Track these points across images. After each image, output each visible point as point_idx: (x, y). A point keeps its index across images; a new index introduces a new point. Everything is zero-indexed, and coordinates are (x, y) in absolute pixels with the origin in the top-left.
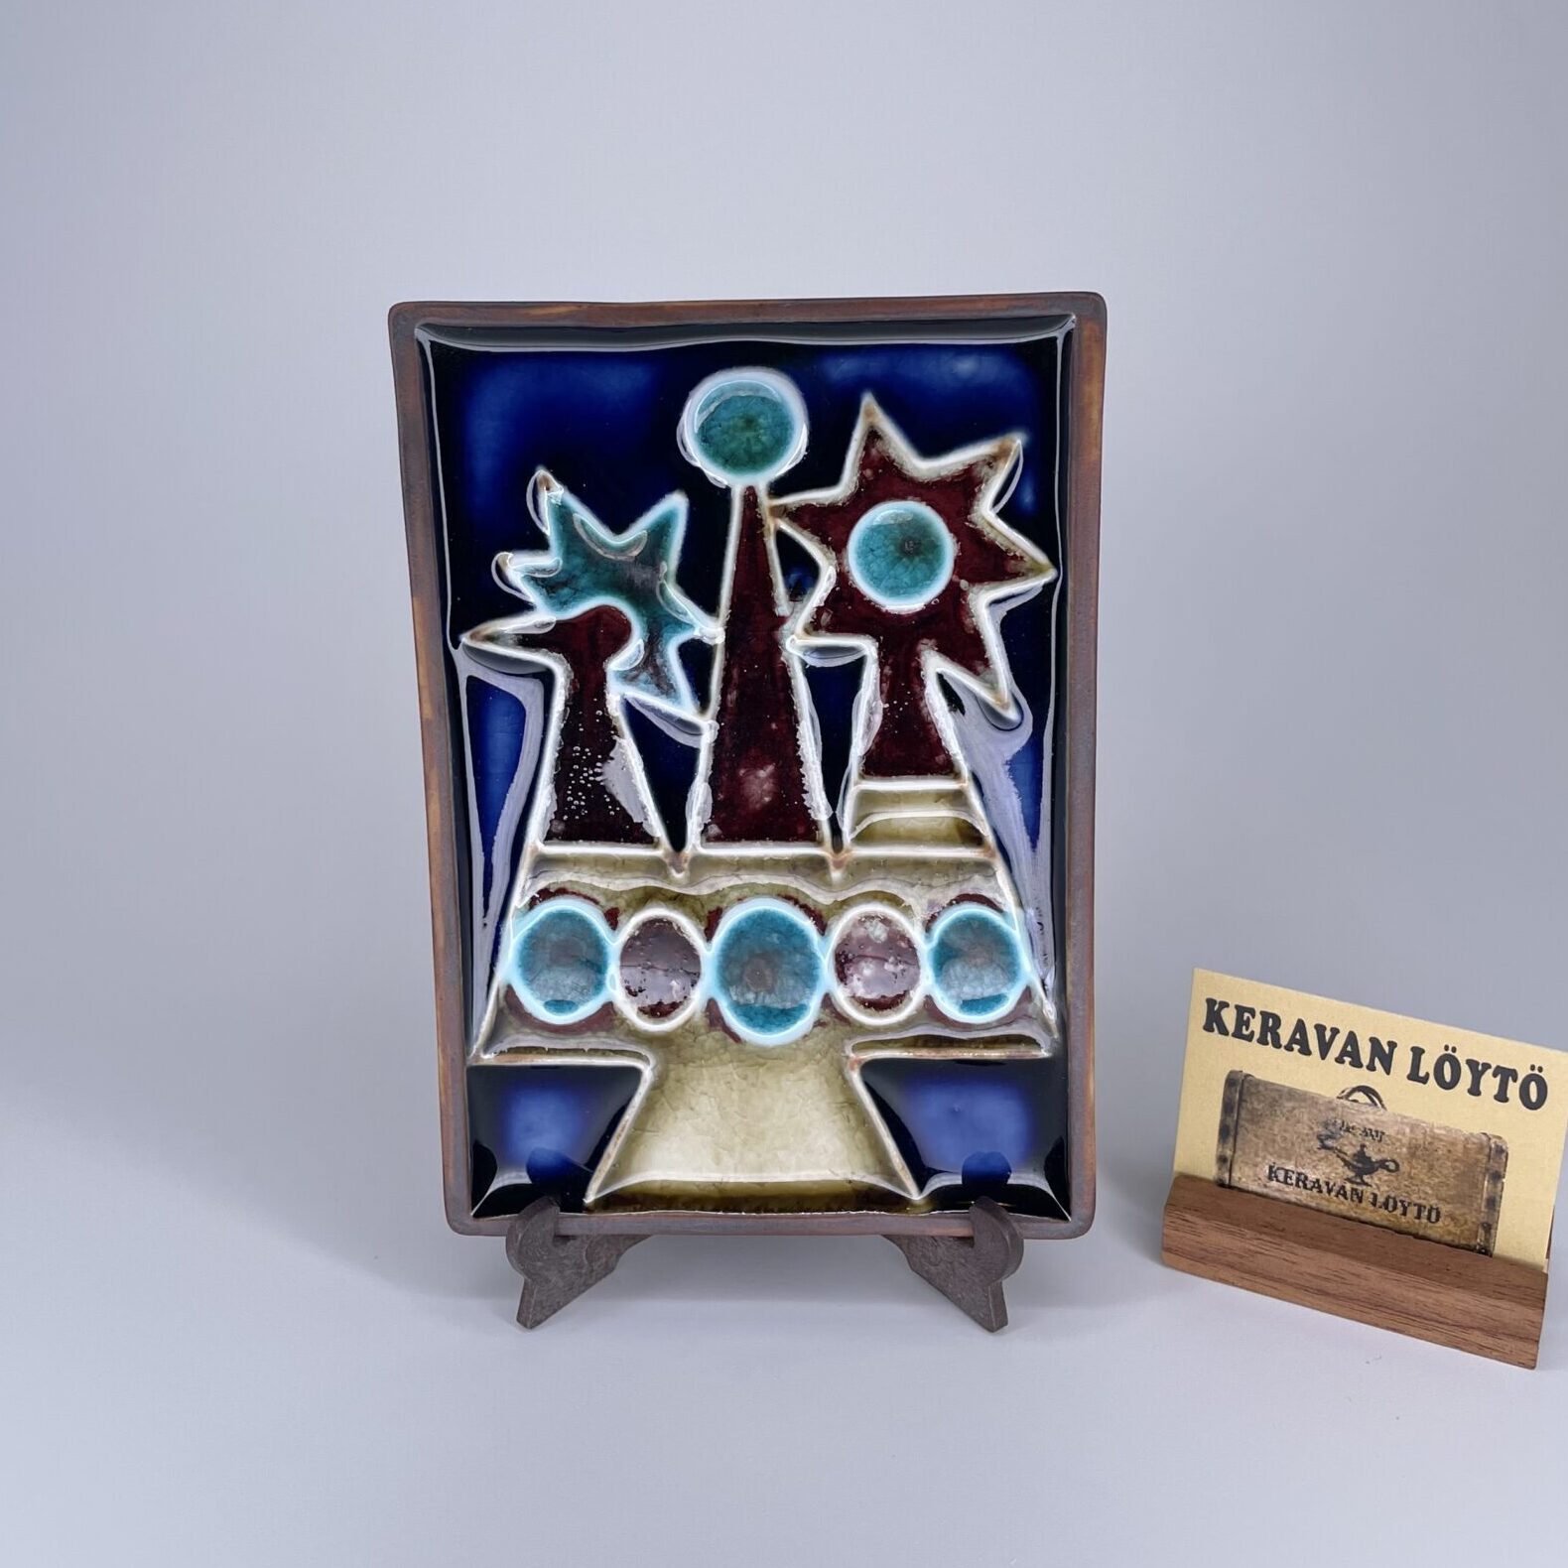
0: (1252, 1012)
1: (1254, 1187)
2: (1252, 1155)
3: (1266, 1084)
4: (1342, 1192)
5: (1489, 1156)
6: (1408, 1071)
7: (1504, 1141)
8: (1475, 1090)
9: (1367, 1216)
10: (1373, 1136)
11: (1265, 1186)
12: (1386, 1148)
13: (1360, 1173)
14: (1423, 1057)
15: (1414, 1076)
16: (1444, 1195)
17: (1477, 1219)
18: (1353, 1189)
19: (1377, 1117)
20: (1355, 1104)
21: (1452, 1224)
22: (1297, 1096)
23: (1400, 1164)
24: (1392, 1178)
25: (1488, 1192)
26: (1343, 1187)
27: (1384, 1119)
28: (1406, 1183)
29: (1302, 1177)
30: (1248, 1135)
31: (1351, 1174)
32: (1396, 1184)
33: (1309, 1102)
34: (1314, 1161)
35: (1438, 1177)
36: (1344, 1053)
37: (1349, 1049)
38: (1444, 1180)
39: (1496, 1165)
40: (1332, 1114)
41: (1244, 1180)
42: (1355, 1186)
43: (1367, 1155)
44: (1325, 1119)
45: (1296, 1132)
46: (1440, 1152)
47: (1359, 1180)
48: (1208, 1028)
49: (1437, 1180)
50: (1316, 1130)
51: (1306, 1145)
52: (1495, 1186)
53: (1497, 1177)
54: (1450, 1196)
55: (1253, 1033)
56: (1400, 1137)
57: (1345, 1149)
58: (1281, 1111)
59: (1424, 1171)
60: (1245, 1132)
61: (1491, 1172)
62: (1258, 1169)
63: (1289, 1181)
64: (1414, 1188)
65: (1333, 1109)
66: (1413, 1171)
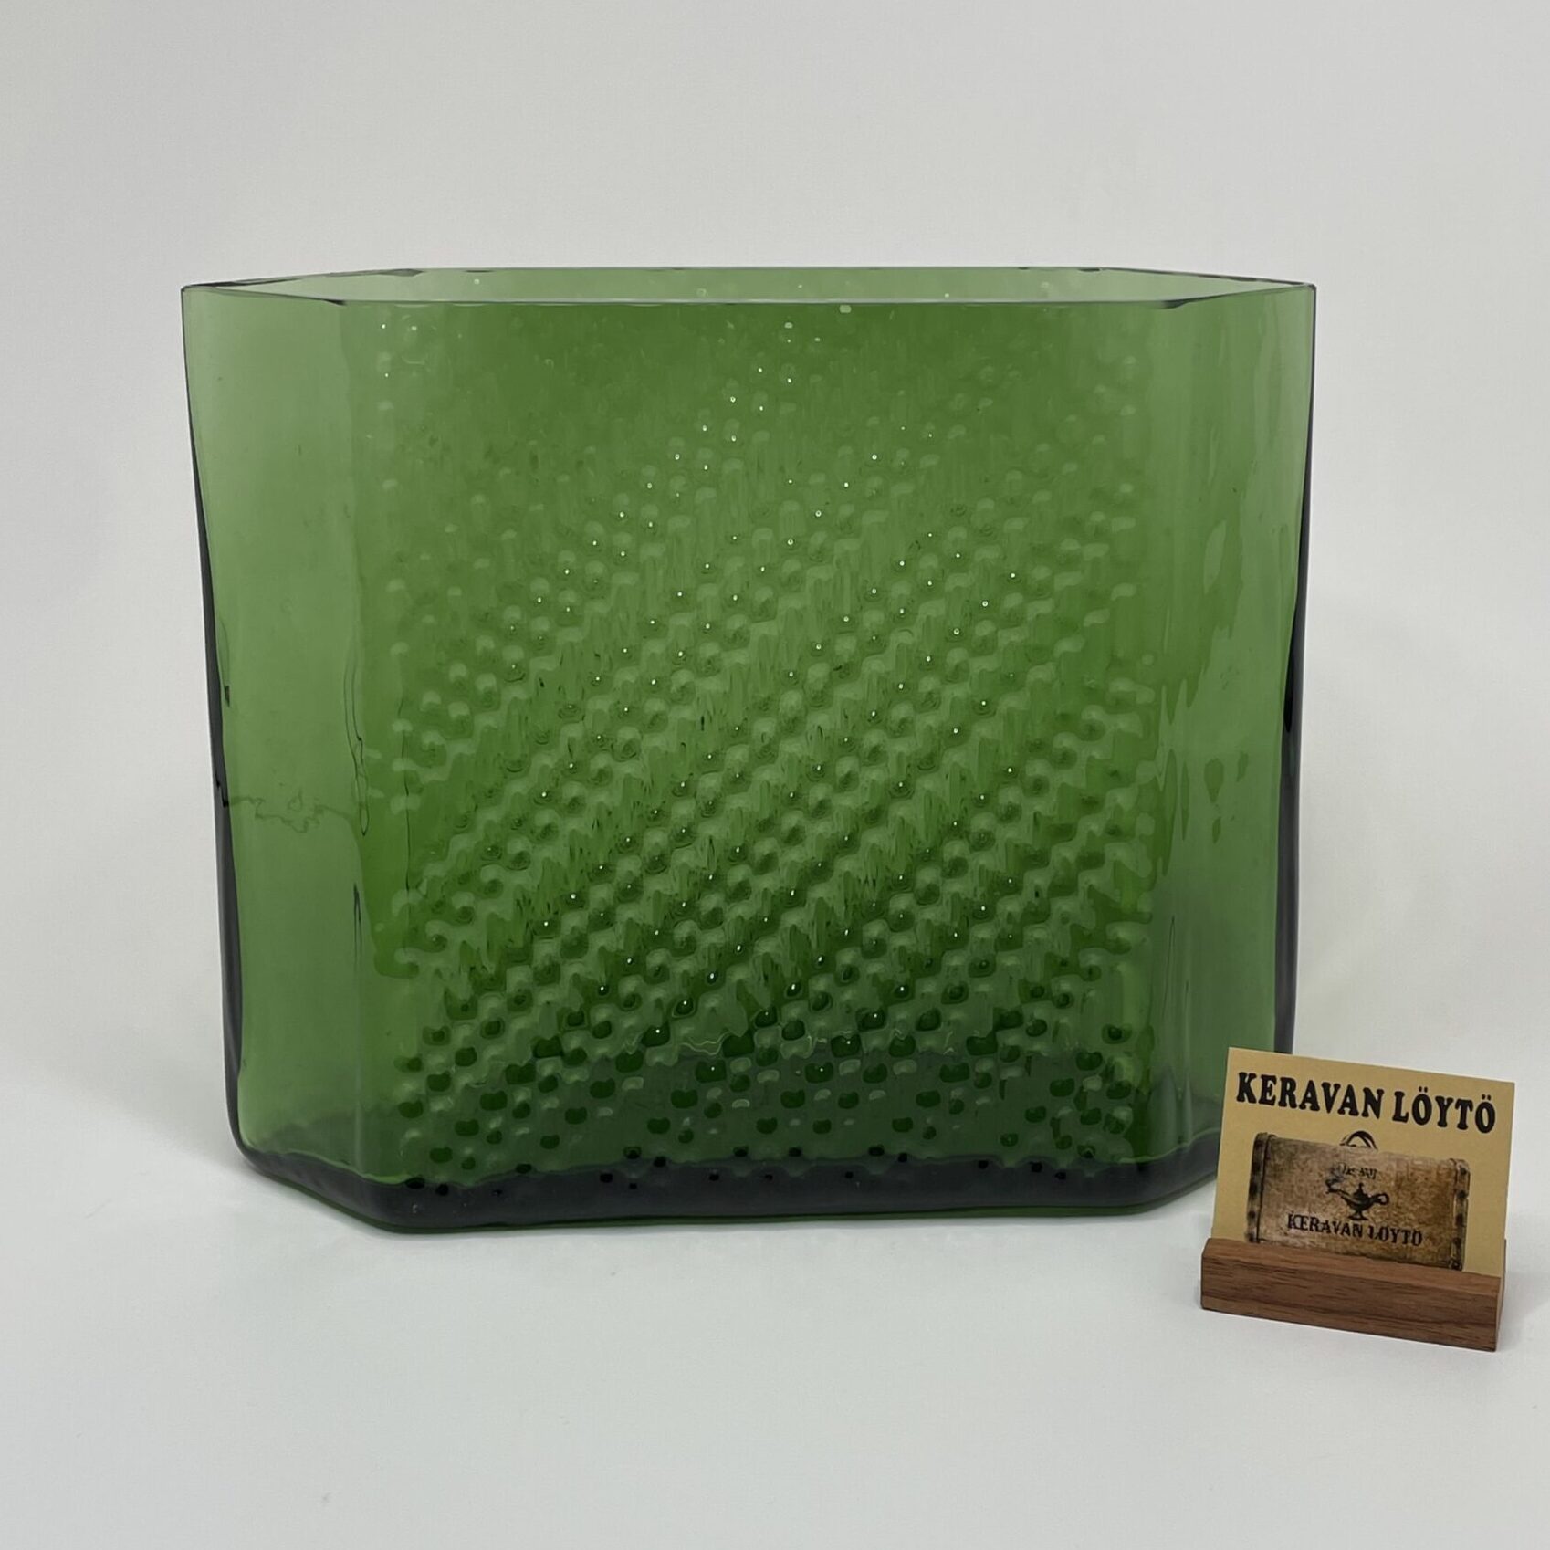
0: (1274, 1079)
1: (1276, 1237)
2: (1275, 1208)
3: (1285, 1141)
4: (1346, 1229)
5: (1456, 1178)
6: (1393, 1113)
7: (1467, 1165)
8: (1442, 1123)
9: (1366, 1248)
10: (1367, 1174)
11: (1286, 1234)
12: (1378, 1184)
13: (1359, 1211)
14: (1404, 1099)
15: (1397, 1117)
16: (1424, 1220)
17: (1450, 1236)
18: (1355, 1226)
19: (1371, 1158)
20: (1354, 1148)
21: (1431, 1244)
22: (1308, 1148)
23: (1389, 1194)
24: (1385, 1210)
25: (1457, 1211)
26: (1347, 1225)
27: (1376, 1158)
28: (1395, 1213)
29: (1315, 1221)
30: (1272, 1190)
31: (1352, 1212)
32: (1387, 1215)
33: (1319, 1152)
34: (1323, 1204)
35: (1417, 1203)
36: (1345, 1104)
37: (1348, 1100)
38: (1422, 1204)
39: (1462, 1185)
40: (1338, 1161)
41: (1268, 1231)
42: (1356, 1222)
43: (1364, 1192)
44: (1329, 1165)
45: (1309, 1181)
46: (1419, 1181)
47: (1358, 1216)
48: (1240, 1098)
49: (1418, 1206)
50: (1324, 1176)
51: (1318, 1191)
52: (1462, 1205)
53: (1463, 1196)
54: (1429, 1220)
55: (1274, 1098)
56: (1389, 1172)
57: (1347, 1189)
58: (1298, 1166)
59: (1408, 1199)
60: (1269, 1187)
61: (1458, 1192)
62: (1280, 1219)
63: (1305, 1226)
64: (1402, 1216)
65: (1337, 1156)
66: (1400, 1201)
